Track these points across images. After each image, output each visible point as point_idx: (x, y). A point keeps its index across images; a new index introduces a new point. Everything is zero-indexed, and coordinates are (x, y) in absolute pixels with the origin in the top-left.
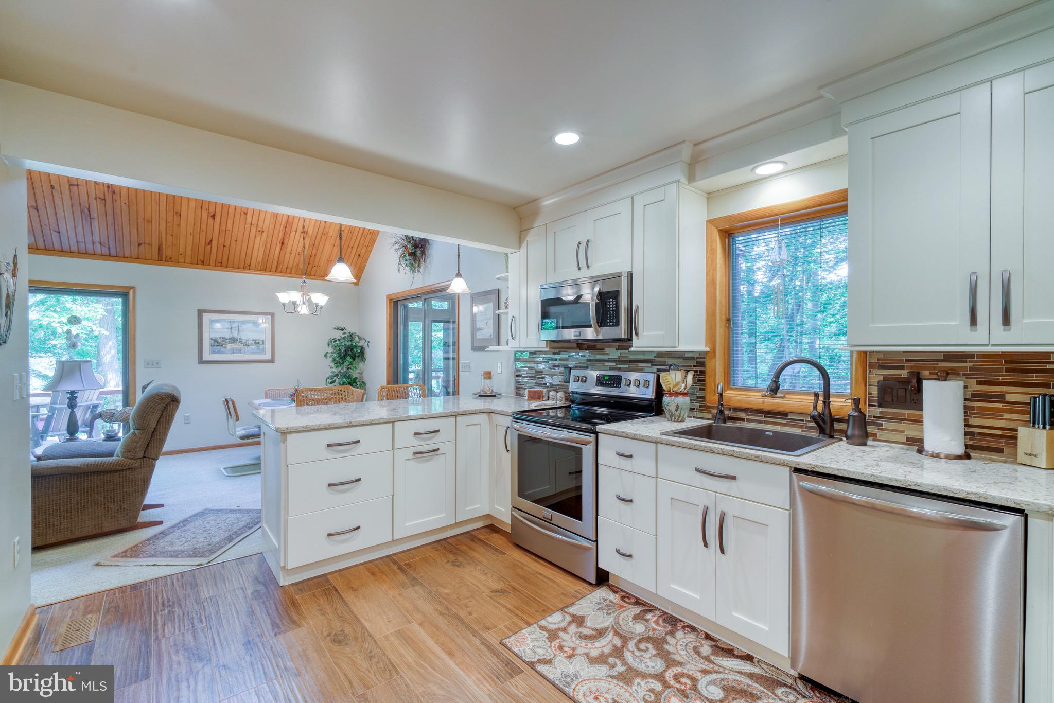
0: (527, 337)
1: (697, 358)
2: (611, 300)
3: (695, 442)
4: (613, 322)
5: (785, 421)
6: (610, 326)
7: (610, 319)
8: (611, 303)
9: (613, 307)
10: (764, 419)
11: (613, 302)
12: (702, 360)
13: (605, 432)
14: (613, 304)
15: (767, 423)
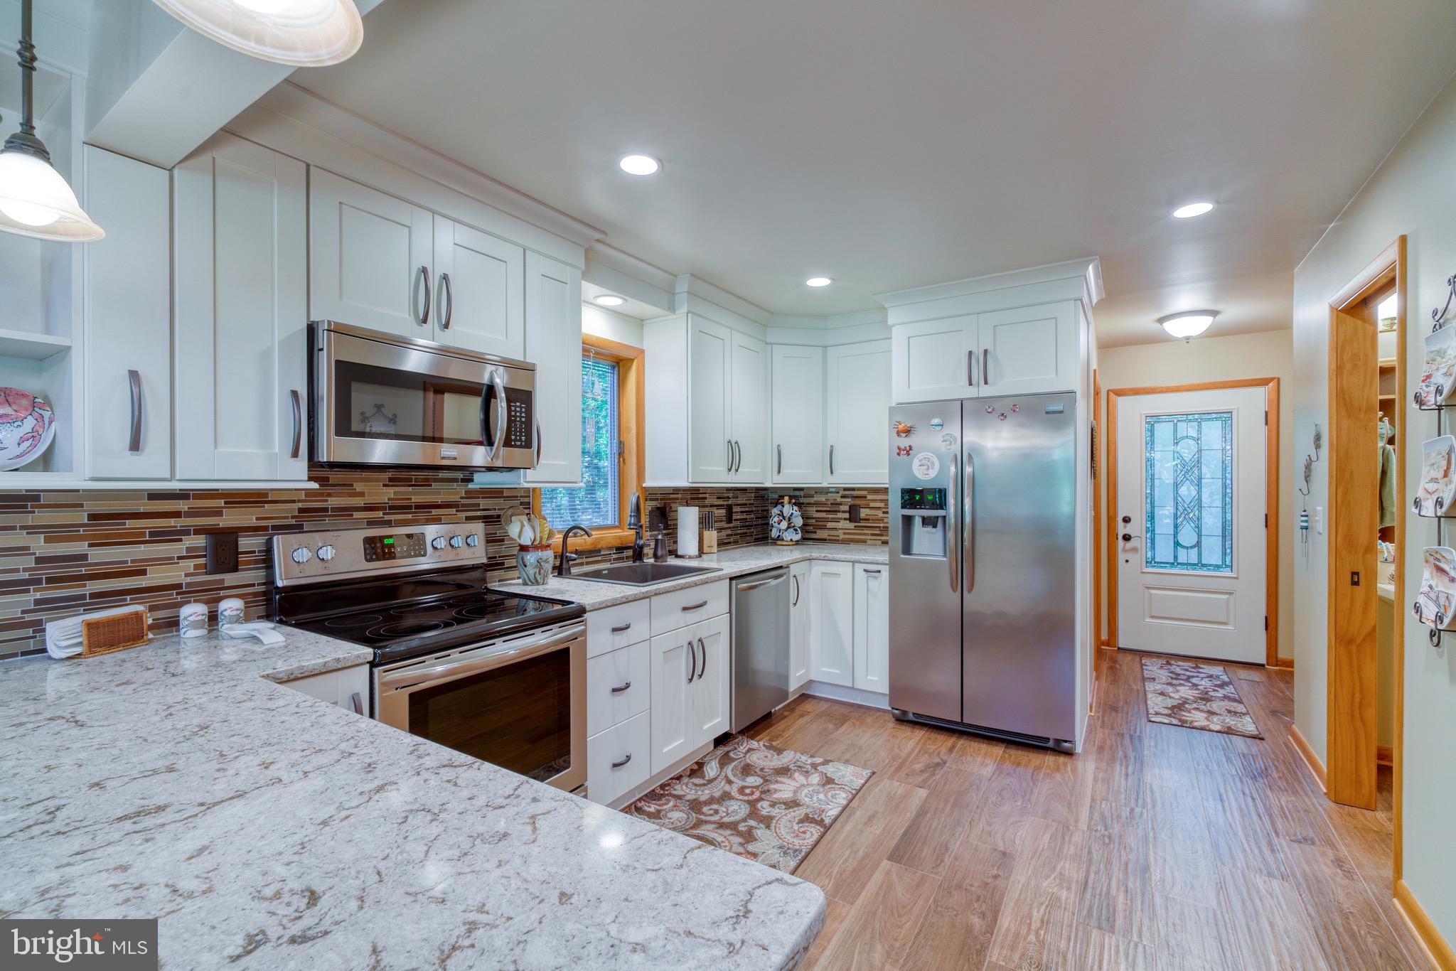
0: (216, 447)
1: (521, 497)
2: (518, 404)
3: (683, 581)
4: (520, 440)
5: (600, 558)
6: (516, 446)
7: (516, 435)
8: (518, 409)
9: (521, 417)
10: (585, 560)
11: (521, 408)
12: (526, 500)
13: (601, 606)
14: (521, 412)
15: (588, 563)
